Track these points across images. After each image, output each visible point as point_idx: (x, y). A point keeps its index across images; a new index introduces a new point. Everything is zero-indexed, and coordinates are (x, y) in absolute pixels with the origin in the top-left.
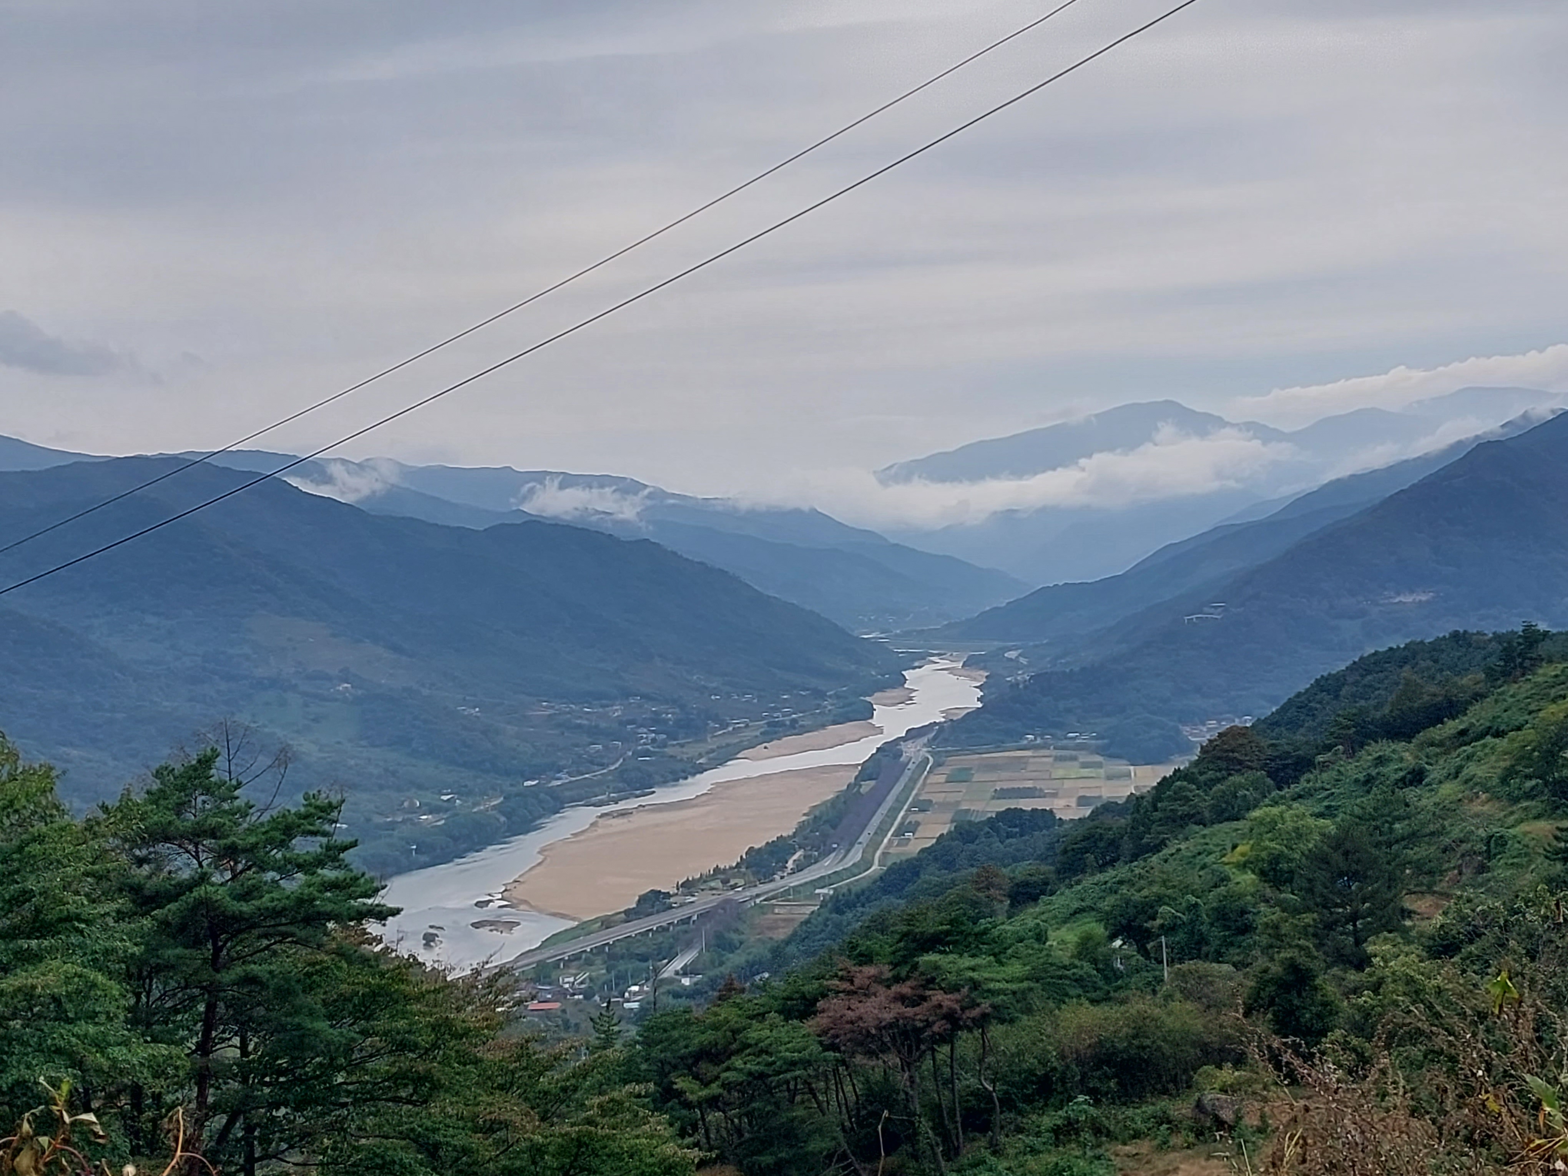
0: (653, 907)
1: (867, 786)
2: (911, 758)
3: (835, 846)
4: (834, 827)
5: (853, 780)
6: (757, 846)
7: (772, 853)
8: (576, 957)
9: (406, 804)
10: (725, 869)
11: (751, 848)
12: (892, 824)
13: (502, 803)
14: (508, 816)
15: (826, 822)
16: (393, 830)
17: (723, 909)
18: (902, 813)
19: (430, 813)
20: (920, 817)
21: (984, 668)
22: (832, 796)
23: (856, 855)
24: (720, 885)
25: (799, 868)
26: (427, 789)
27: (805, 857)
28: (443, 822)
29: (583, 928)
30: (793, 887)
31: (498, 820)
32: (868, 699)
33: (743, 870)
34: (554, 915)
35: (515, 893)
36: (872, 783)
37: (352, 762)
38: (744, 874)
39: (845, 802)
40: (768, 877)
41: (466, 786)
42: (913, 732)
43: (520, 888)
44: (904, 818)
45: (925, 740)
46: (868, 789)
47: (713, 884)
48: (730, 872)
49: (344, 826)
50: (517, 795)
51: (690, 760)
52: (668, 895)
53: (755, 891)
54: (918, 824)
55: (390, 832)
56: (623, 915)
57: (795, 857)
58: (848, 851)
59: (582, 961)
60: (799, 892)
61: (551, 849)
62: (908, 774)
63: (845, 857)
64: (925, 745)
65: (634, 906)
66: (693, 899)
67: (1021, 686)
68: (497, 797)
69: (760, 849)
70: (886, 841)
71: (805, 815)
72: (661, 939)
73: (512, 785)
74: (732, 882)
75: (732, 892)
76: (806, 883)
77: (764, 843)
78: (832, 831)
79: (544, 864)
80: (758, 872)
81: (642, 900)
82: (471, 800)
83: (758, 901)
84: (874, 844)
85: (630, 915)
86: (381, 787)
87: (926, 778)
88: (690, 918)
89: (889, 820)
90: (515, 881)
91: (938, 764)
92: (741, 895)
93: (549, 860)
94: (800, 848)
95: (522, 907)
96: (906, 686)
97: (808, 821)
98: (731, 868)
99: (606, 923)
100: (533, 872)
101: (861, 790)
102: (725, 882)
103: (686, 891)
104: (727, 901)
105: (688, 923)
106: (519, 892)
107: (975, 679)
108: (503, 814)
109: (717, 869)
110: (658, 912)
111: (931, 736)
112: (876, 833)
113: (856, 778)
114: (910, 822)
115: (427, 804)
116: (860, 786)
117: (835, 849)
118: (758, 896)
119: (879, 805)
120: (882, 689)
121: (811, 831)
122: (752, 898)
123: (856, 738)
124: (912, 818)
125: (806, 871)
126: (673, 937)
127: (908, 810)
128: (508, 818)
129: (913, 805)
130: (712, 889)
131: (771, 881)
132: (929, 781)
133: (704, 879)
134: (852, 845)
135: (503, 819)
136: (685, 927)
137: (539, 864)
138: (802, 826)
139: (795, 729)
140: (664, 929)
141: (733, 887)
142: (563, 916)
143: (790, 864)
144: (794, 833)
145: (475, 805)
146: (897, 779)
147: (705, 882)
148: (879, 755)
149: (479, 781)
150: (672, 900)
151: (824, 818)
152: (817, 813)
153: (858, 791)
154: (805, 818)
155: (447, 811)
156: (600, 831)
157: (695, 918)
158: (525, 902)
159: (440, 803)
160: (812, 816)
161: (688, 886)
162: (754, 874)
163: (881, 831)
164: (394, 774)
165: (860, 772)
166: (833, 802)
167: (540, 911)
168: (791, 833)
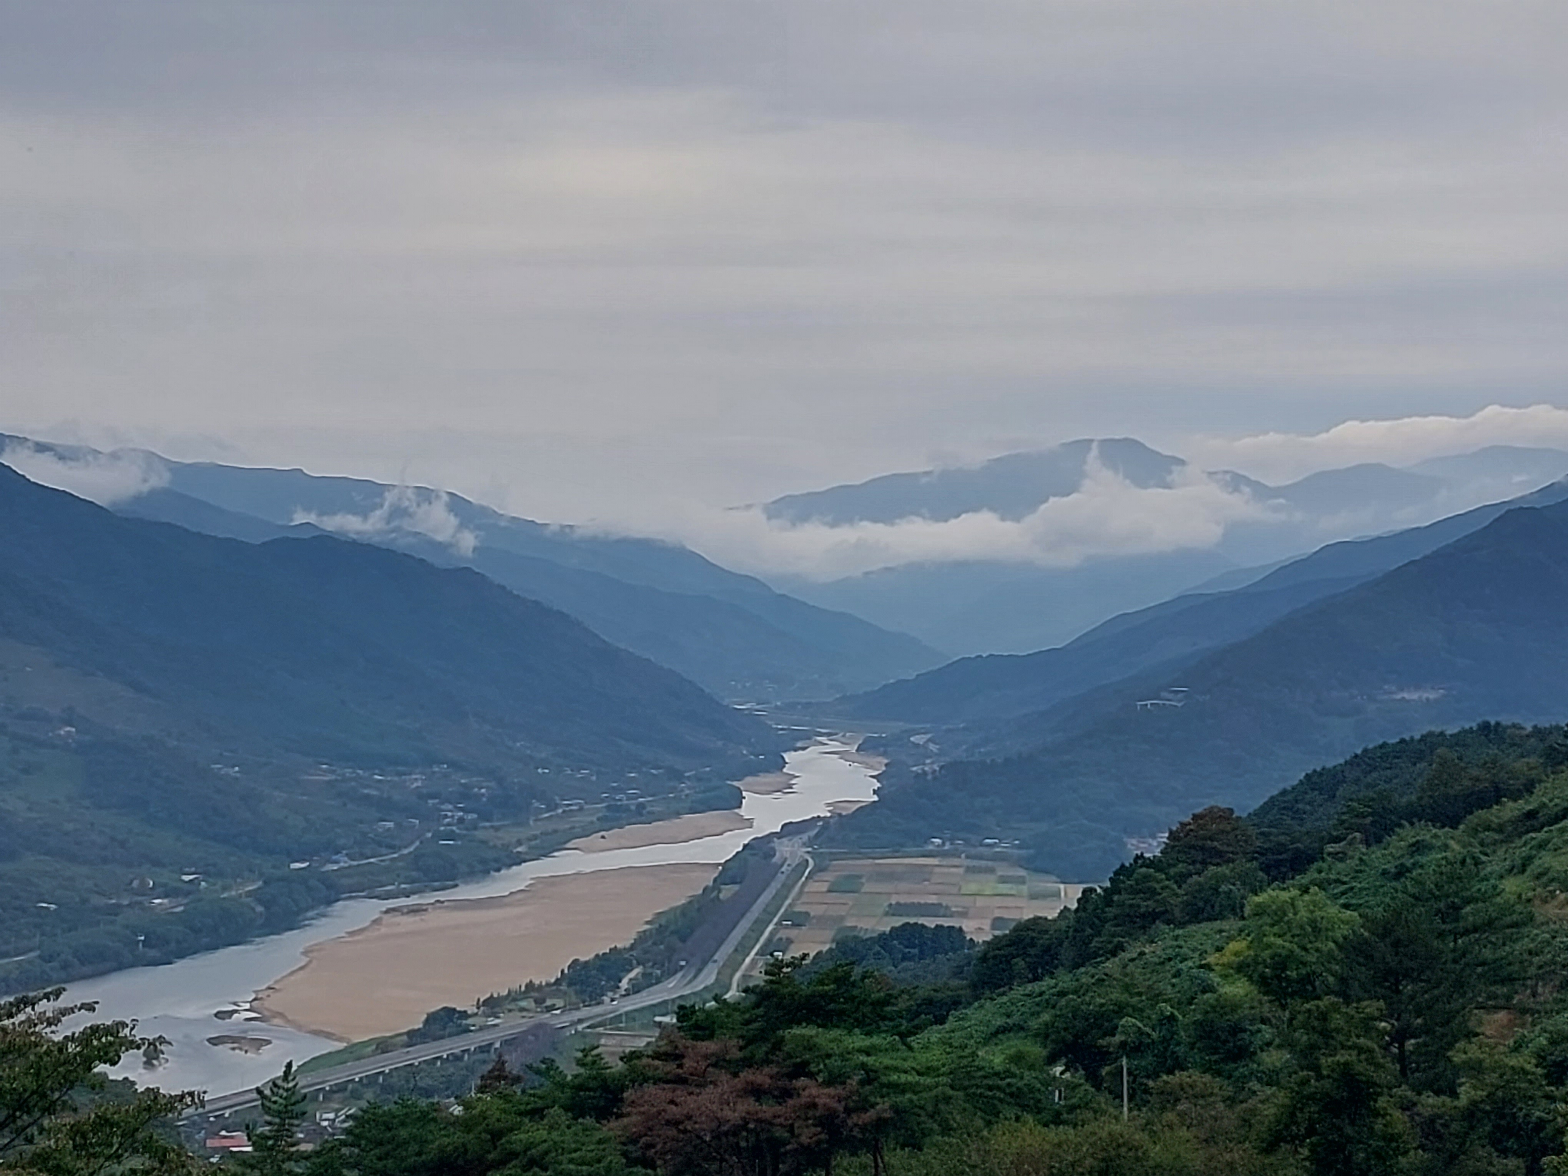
0: (445, 1028)
1: (727, 892)
2: (786, 859)
3: (683, 963)
4: (683, 940)
5: (711, 883)
6: (583, 959)
7: (601, 969)
8: (340, 1088)
9: (135, 884)
10: (540, 986)
11: (576, 961)
12: (758, 940)
13: (259, 888)
14: (267, 905)
15: (672, 933)
16: (116, 915)
17: (533, 1035)
18: (771, 927)
19: (166, 896)
20: (793, 933)
21: (884, 754)
22: (683, 901)
23: (709, 977)
24: (533, 1005)
25: (636, 989)
26: (164, 866)
27: (644, 975)
28: (181, 909)
29: (353, 1052)
30: (627, 1013)
31: (253, 909)
32: (735, 783)
33: (564, 987)
34: (317, 1033)
35: (267, 1004)
36: (736, 887)
37: (69, 827)
38: (565, 993)
39: (699, 910)
40: (595, 999)
41: (214, 865)
42: (790, 827)
43: (275, 996)
44: (772, 934)
45: (805, 837)
46: (729, 894)
47: (523, 1004)
48: (547, 989)
49: (53, 906)
50: (280, 879)
51: (506, 847)
52: (464, 1015)
53: (576, 1015)
54: (790, 941)
55: (113, 918)
56: (405, 1038)
57: (632, 975)
58: (700, 970)
59: (347, 1094)
60: (634, 1019)
61: (318, 950)
62: (781, 878)
63: (695, 977)
64: (804, 845)
65: (421, 1026)
66: (497, 1021)
67: (929, 777)
68: (254, 881)
69: (586, 962)
70: (748, 960)
71: (647, 923)
72: (452, 1070)
73: (274, 867)
74: (549, 1002)
75: (548, 1015)
76: (643, 1009)
77: (592, 956)
78: (680, 945)
79: (307, 970)
80: (582, 992)
81: (431, 1019)
82: (220, 883)
83: (580, 1027)
84: (733, 964)
85: (414, 1037)
86: (105, 861)
87: (804, 885)
88: (491, 1044)
89: (754, 935)
90: (269, 988)
91: (819, 869)
92: (559, 1019)
93: (315, 962)
94: (639, 964)
95: (276, 1021)
96: (785, 770)
97: (650, 930)
98: (548, 985)
99: (383, 1046)
100: (293, 978)
101: (721, 896)
102: (539, 1002)
103: (488, 1011)
104: (541, 1026)
105: (488, 1051)
106: (273, 1003)
107: (872, 768)
108: (260, 901)
109: (530, 986)
110: (450, 1035)
111: (813, 833)
112: (736, 950)
113: (715, 880)
114: (781, 939)
115: (165, 885)
116: (720, 891)
117: (682, 967)
118: (580, 1021)
119: (743, 915)
120: (754, 773)
121: (654, 944)
122: (573, 1024)
123: (718, 831)
124: (783, 934)
125: (644, 993)
126: (467, 1068)
127: (779, 923)
128: (267, 908)
129: (784, 918)
130: (522, 1009)
131: (598, 1004)
132: (806, 889)
133: (513, 997)
134: (705, 963)
135: (260, 909)
136: (484, 1056)
137: (302, 968)
138: (642, 937)
139: (641, 815)
140: (457, 1058)
141: (552, 1008)
142: (329, 1036)
143: (624, 984)
144: (632, 945)
145: (225, 889)
146: (768, 885)
147: (515, 1000)
148: (747, 852)
149: (233, 859)
150: (470, 1021)
151: (672, 928)
152: (663, 921)
153: (718, 897)
154: (647, 927)
155: (188, 894)
156: (383, 930)
157: (497, 1045)
158: (281, 1015)
159: (180, 885)
160: (657, 926)
161: (492, 1005)
162: (576, 993)
163: (742, 949)
164: (123, 844)
165: (721, 873)
166: (684, 910)
167: (299, 1027)
168: (628, 944)
